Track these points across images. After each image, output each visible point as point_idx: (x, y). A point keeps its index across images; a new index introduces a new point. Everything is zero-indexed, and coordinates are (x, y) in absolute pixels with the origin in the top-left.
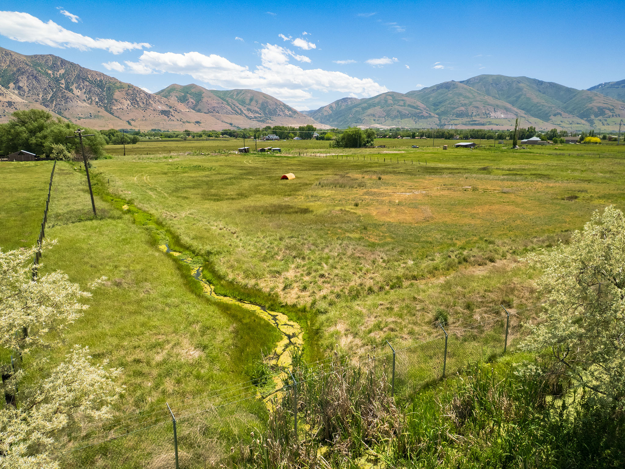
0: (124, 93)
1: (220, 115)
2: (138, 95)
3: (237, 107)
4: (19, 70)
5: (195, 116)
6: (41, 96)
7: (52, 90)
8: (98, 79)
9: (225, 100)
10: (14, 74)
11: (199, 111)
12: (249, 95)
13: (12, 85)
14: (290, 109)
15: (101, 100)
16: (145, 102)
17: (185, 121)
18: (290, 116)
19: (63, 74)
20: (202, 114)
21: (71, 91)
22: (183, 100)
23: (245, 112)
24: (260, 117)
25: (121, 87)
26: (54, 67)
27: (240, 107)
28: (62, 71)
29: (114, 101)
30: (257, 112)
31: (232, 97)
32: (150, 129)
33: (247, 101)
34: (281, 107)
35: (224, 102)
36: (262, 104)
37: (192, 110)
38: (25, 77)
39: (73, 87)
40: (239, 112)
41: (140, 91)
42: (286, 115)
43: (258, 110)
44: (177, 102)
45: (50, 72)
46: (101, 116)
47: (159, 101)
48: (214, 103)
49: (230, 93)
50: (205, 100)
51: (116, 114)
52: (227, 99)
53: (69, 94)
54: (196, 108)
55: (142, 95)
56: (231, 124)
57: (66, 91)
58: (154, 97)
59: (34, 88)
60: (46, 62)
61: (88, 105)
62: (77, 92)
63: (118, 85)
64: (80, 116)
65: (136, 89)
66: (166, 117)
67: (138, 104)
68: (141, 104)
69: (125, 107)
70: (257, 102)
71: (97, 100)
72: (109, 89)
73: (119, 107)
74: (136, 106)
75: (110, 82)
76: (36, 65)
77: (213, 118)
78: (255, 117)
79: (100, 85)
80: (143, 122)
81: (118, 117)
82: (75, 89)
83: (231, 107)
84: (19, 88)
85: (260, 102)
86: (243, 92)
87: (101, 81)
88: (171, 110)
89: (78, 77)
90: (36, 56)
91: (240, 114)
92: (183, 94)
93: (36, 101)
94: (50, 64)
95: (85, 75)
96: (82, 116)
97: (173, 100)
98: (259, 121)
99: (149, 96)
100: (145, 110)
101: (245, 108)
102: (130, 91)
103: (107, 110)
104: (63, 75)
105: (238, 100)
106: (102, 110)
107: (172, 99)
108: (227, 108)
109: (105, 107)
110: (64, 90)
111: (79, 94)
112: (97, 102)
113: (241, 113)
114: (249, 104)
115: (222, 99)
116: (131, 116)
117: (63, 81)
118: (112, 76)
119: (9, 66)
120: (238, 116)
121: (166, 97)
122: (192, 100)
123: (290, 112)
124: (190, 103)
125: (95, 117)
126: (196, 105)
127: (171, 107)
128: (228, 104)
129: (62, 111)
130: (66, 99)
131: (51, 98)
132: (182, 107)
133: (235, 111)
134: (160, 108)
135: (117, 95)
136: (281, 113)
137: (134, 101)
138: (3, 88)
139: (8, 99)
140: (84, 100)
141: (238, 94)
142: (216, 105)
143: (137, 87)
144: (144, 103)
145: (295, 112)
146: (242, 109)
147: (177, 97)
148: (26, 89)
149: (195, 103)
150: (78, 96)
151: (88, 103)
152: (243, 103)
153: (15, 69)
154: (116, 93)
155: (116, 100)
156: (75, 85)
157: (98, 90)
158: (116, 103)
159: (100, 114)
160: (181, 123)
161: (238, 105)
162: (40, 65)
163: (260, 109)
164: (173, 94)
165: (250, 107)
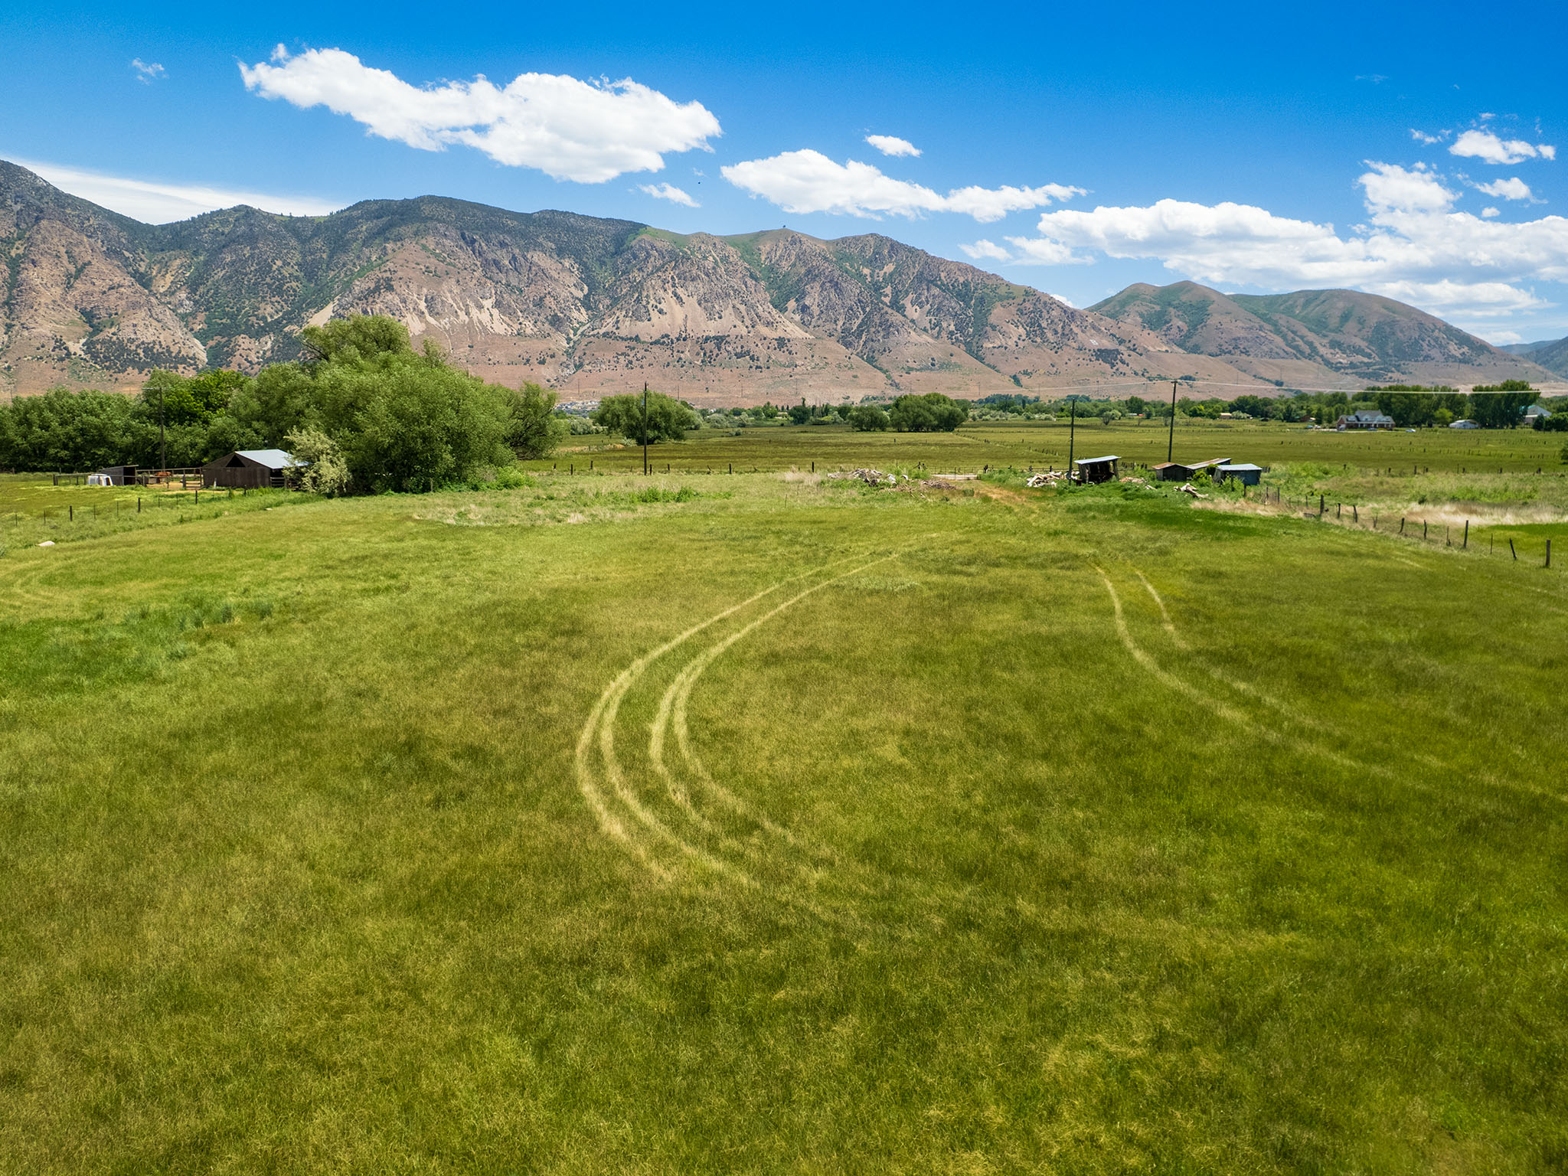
0: (1013, 309)
1: (1250, 358)
2: (1045, 314)
3: (1302, 338)
4: (809, 272)
5: (1180, 362)
6: (840, 323)
7: (863, 309)
8: (961, 280)
9: (1268, 321)
10: (800, 280)
11: (1195, 350)
12: (1341, 305)
13: (792, 304)
14: (1464, 339)
15: (960, 328)
16: (1060, 330)
17: (1154, 374)
18: (1464, 360)
19: (891, 275)
20: (1202, 357)
21: (901, 309)
22: (1155, 322)
23: (1322, 350)
24: (1368, 365)
25: (1007, 294)
26: (875, 261)
27: (1311, 336)
28: (889, 268)
29: (988, 328)
30: (1359, 351)
31: (1289, 312)
32: (1064, 396)
33: (1334, 322)
34: (1436, 333)
35: (1267, 327)
36: (1378, 329)
37: (1176, 348)
38: (817, 285)
39: (907, 302)
40: (1307, 350)
41: (1051, 304)
42: (1449, 357)
43: (1363, 344)
44: (1138, 329)
45: (866, 271)
46: (956, 365)
47: (1094, 327)
48: (1237, 328)
49: (1285, 301)
50: (1213, 321)
51: (989, 359)
52: (1276, 317)
53: (896, 317)
54: (1188, 343)
55: (1054, 313)
56: (1279, 384)
57: (890, 311)
58: (1083, 320)
59: (831, 307)
60: (863, 250)
61: (930, 340)
62: (913, 312)
63: (1002, 291)
64: (911, 364)
65: (1043, 299)
66: (1108, 366)
67: (1043, 334)
68: (1049, 335)
69: (1011, 343)
70: (1361, 322)
71: (952, 328)
72: (981, 300)
73: (998, 343)
74: (1038, 340)
75: (985, 286)
76: (843, 257)
77: (1229, 366)
78: (1352, 365)
79: (963, 294)
80: (1050, 379)
81: (994, 368)
82: (908, 306)
83: (1284, 338)
84: (804, 309)
85: (1373, 321)
86: (1322, 298)
87: (966, 284)
88: (1122, 348)
89: (920, 278)
90: (844, 240)
91: (1310, 357)
92: (1158, 308)
93: (831, 335)
94: (869, 254)
95: (935, 272)
96: (915, 366)
97: (1131, 324)
98: (1362, 375)
99: (1071, 315)
100: (1057, 348)
101: (1325, 341)
102: (1027, 304)
103: (970, 352)
104: (890, 279)
105: (1304, 320)
106: (960, 352)
107: (1129, 320)
108: (1271, 342)
109: (966, 344)
110: (886, 309)
111: (915, 316)
112: (951, 333)
113: (1313, 354)
114: (1338, 330)
115: (1264, 317)
116: (1024, 363)
117: (888, 290)
118: (990, 272)
119: (794, 265)
120: (1302, 363)
121: (1112, 316)
122: (1180, 323)
123: (1465, 349)
124: (1174, 330)
125: (941, 367)
126: (1189, 336)
127: (1121, 342)
128: (1278, 331)
129: (876, 355)
130: (887, 328)
131: (860, 326)
132: (1152, 341)
133: (1296, 348)
134: (1094, 343)
135: (998, 314)
136: (1434, 353)
137: (1035, 329)
138: (774, 312)
139: (779, 333)
140: (925, 330)
141: (1307, 303)
142: (1242, 334)
143: (1046, 295)
144: (1056, 332)
145: (1481, 348)
146: (1317, 344)
147: (1141, 315)
148: (816, 310)
149: (1185, 328)
150: (913, 321)
151: (932, 336)
152: (1320, 326)
153: (803, 271)
154: (995, 311)
155: (994, 328)
156: (910, 296)
157: (955, 305)
158: (991, 333)
159: (953, 360)
160: (1144, 380)
161: (1305, 332)
162: (848, 258)
163: (1371, 342)
164: (1132, 308)
165: (1339, 337)
